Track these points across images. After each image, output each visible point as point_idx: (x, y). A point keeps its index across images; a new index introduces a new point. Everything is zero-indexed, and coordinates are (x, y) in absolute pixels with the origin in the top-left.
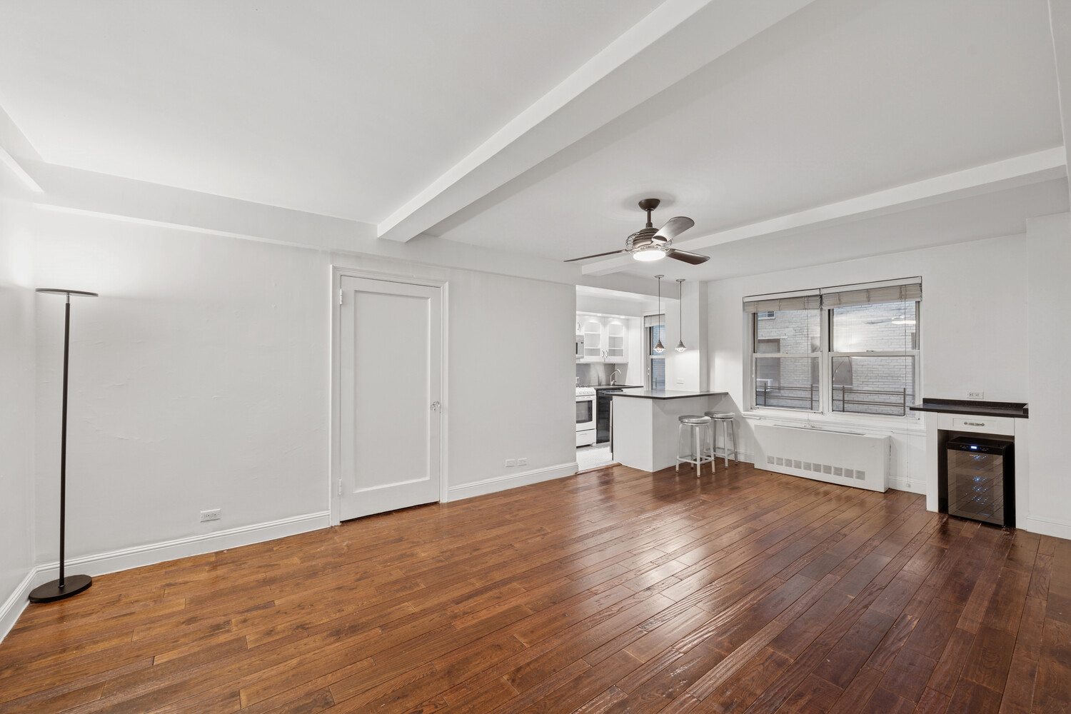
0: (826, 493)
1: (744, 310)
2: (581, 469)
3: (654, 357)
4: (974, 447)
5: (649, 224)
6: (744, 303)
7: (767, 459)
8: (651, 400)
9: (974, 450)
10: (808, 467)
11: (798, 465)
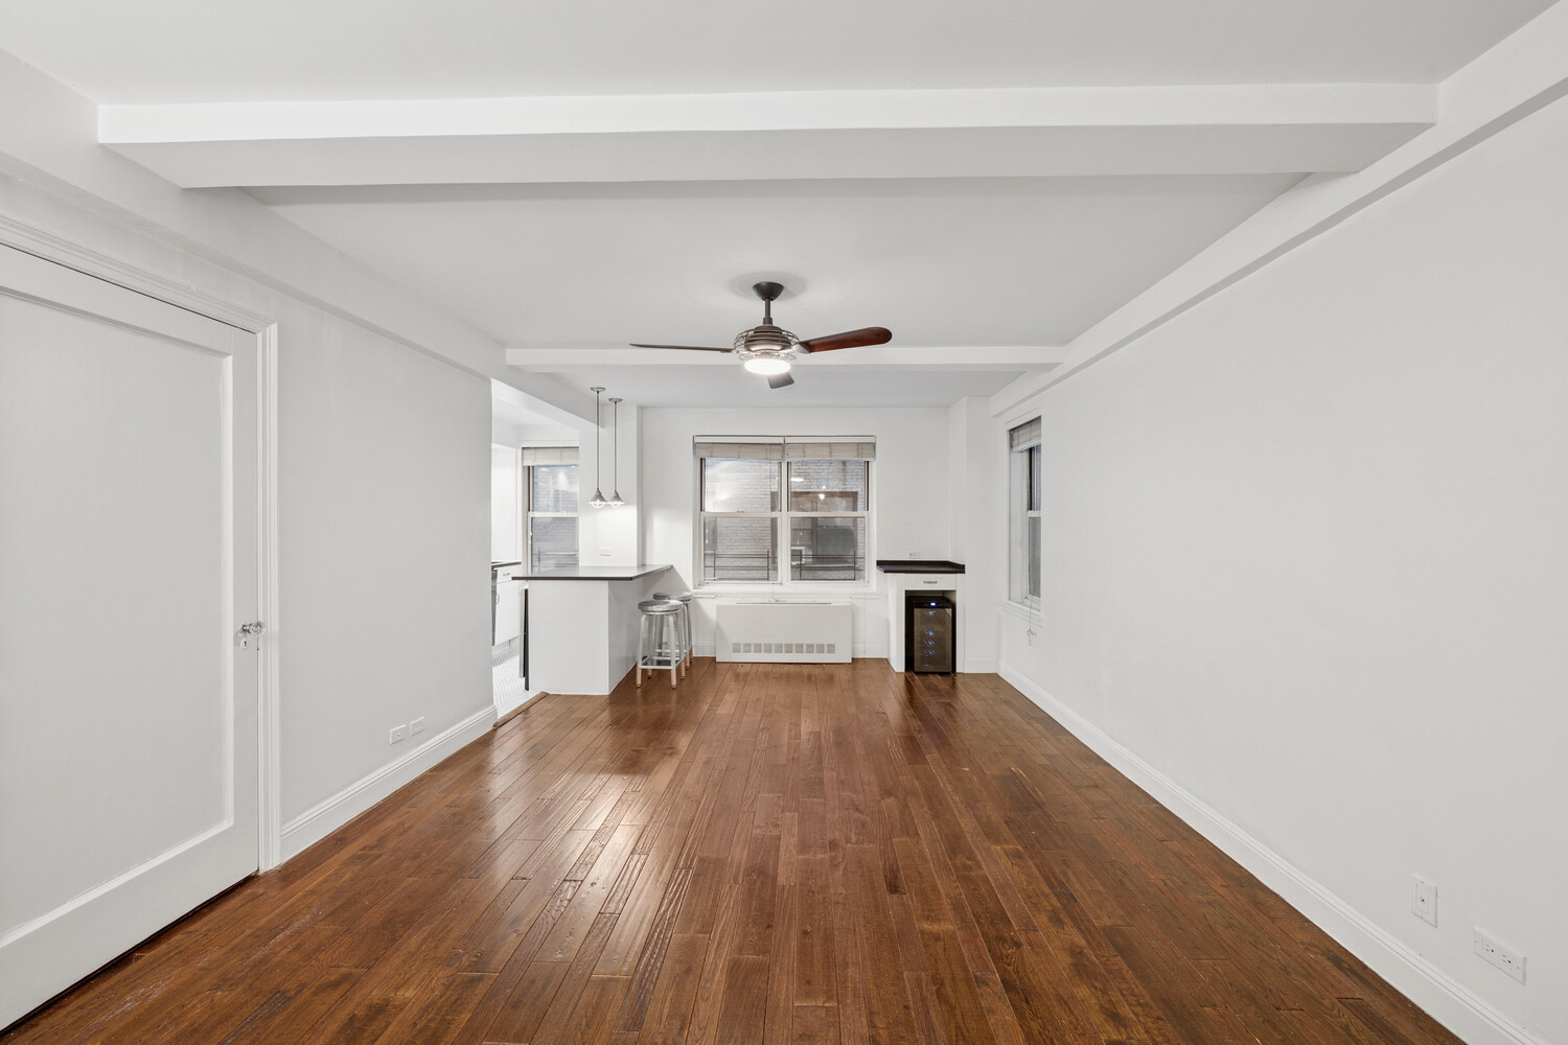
0: (809, 677)
1: (694, 452)
2: (501, 714)
3: (536, 514)
4: (933, 604)
5: (768, 319)
6: (695, 444)
7: (732, 648)
8: (606, 583)
9: (933, 607)
10: (779, 648)
11: (768, 649)
